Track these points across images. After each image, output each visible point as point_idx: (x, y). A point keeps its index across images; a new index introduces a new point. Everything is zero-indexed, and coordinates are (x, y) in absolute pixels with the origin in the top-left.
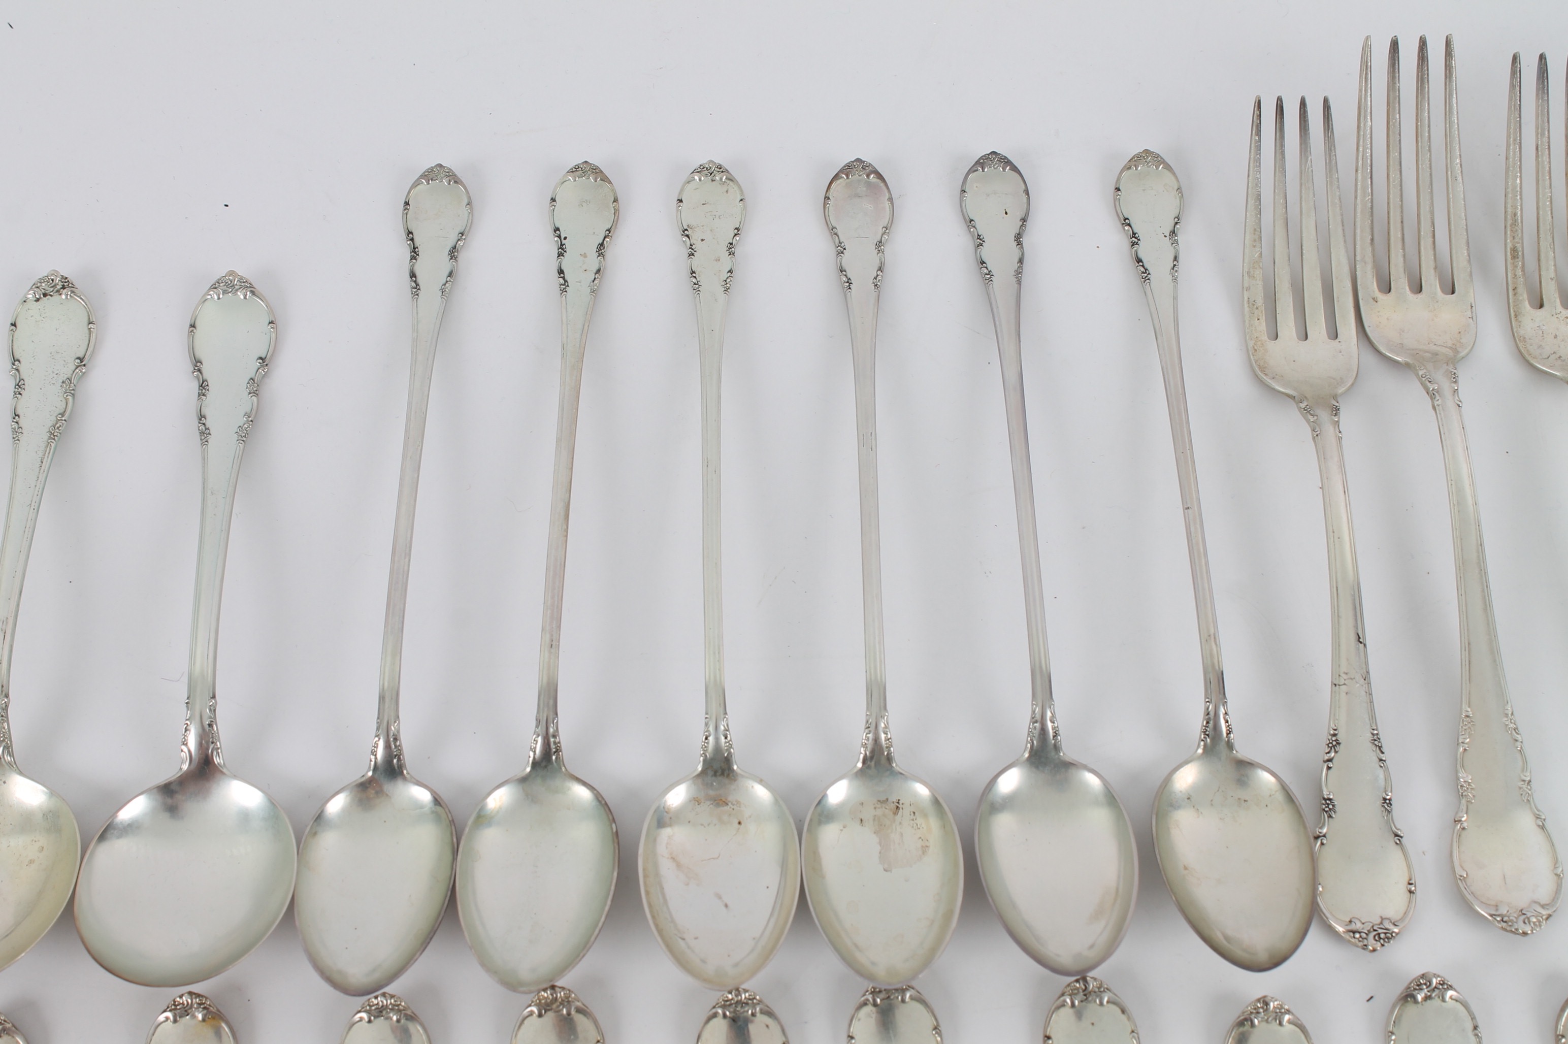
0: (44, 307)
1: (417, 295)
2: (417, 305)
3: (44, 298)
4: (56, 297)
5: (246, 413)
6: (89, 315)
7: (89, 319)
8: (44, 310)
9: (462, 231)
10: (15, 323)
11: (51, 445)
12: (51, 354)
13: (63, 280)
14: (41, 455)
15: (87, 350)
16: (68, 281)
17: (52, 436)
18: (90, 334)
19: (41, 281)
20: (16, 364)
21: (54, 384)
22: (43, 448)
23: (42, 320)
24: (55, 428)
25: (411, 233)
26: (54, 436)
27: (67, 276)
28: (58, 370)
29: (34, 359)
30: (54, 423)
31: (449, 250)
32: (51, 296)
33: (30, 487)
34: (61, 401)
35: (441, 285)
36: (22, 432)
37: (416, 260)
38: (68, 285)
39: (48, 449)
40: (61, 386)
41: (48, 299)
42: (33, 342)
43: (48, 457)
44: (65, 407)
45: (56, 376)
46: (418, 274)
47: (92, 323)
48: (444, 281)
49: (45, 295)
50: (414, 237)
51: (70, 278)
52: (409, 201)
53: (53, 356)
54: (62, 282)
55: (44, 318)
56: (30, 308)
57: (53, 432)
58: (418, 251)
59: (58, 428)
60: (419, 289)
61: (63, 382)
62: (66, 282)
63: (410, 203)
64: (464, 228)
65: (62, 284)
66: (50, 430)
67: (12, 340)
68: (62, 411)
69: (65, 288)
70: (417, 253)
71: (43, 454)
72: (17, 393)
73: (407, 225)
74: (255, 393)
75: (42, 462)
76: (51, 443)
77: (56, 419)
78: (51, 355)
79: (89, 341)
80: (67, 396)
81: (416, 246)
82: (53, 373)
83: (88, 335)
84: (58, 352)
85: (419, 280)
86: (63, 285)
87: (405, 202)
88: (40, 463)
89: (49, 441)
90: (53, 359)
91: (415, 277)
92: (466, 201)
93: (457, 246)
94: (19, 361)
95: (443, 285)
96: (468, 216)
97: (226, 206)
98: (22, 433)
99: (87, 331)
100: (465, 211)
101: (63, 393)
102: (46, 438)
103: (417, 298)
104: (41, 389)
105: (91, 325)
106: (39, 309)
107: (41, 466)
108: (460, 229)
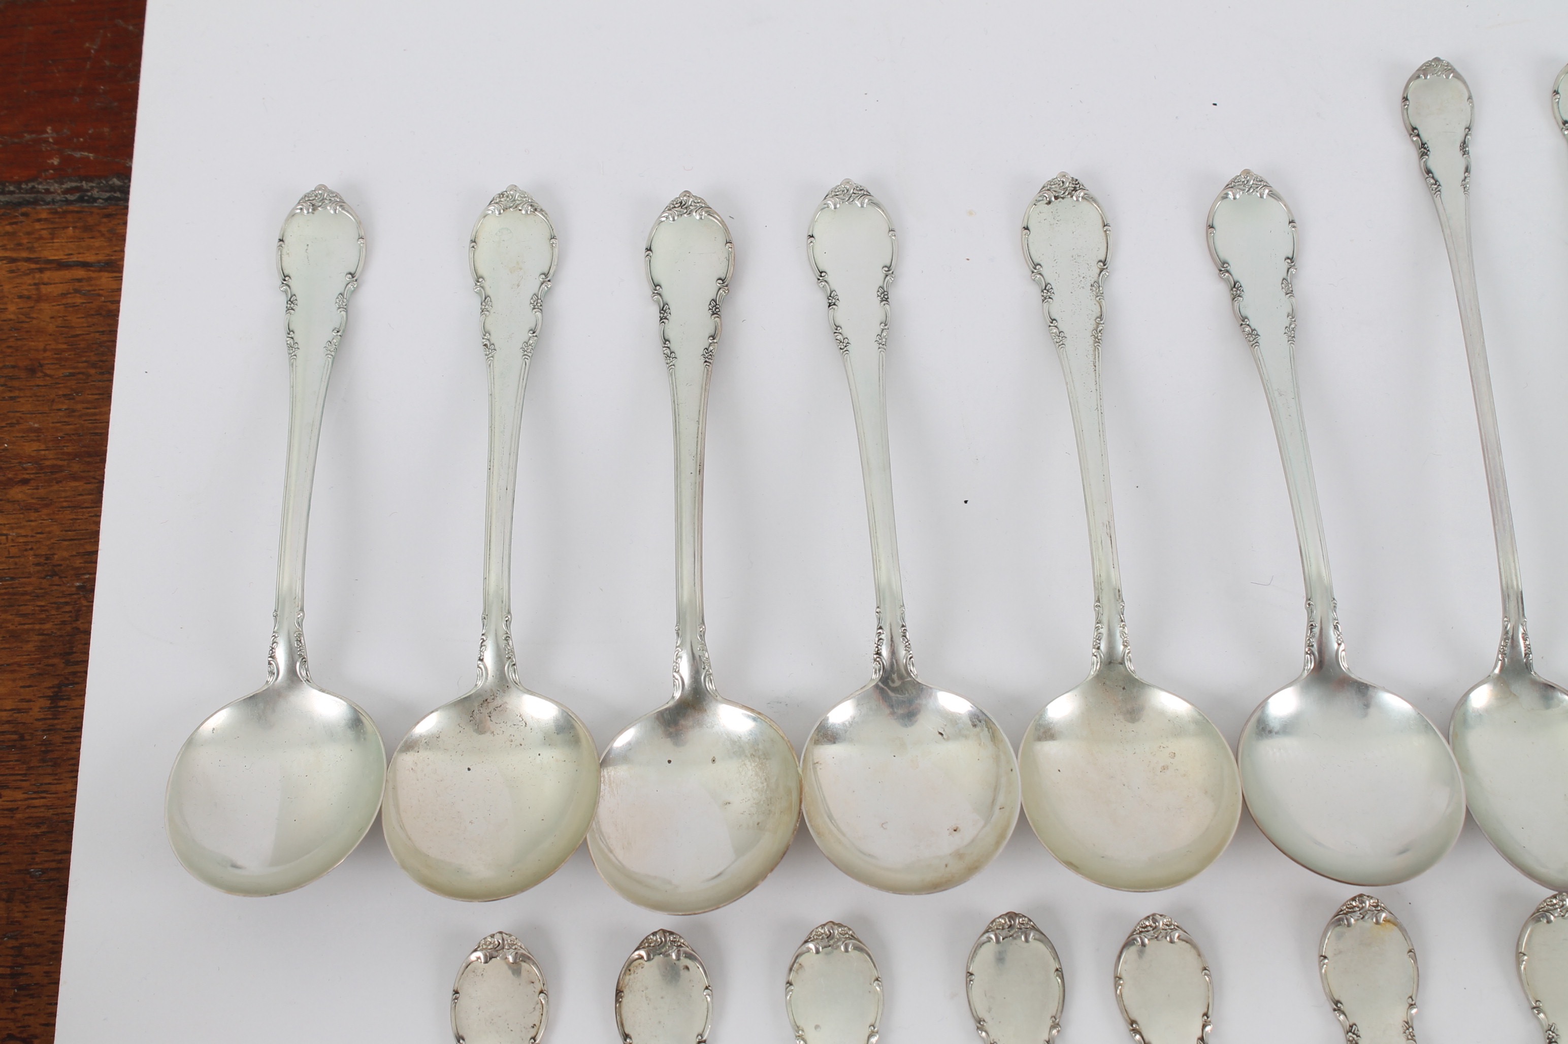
0: (1057, 210)
1: (1439, 191)
2: (1442, 201)
3: (1056, 201)
4: (1068, 200)
5: (1289, 314)
6: (1102, 218)
7: (1103, 221)
8: (1057, 213)
9: (1468, 126)
10: (1027, 226)
11: (1098, 348)
12: (1072, 257)
13: (1074, 182)
14: (1092, 358)
15: (1107, 252)
16: (1079, 183)
17: (1097, 340)
18: (1107, 237)
19: (1051, 183)
20: (1037, 268)
21: (1083, 287)
22: (1091, 352)
23: (1057, 224)
24: (1097, 331)
25: (1415, 129)
26: (1099, 339)
27: (1077, 178)
28: (1083, 273)
29: (1056, 263)
30: (1095, 326)
31: (1459, 145)
32: (1063, 198)
33: (1091, 391)
34: (1095, 304)
35: (1461, 181)
36: (1065, 336)
37: (1428, 155)
38: (1079, 187)
39: (1097, 353)
40: (1091, 290)
41: (1059, 202)
42: (1051, 245)
43: (1099, 361)
44: (1100, 310)
45: (1083, 279)
46: (1433, 169)
47: (1107, 225)
48: (1463, 177)
49: (1056, 198)
50: (1420, 133)
51: (1081, 181)
52: (1407, 96)
53: (1075, 259)
54: (1073, 184)
55: (1058, 221)
56: (1041, 211)
57: (1096, 336)
58: (1428, 147)
59: (1100, 332)
60: (1439, 185)
61: (1092, 286)
62: (1076, 184)
63: (1408, 98)
64: (1469, 122)
65: (1073, 186)
66: (1092, 333)
67: (1028, 244)
68: (1099, 314)
69: (1077, 190)
70: (1428, 149)
71: (1093, 358)
72: (1048, 297)
73: (1409, 120)
74: (1290, 293)
75: (1095, 366)
76: (1098, 347)
77: (1095, 323)
78: (1072, 259)
79: (1107, 244)
80: (1099, 299)
81: (1424, 142)
82: (1080, 276)
83: (1105, 238)
84: (1080, 256)
85: (1437, 176)
86: (1075, 188)
87: (1404, 98)
88: (1093, 367)
89: (1096, 345)
90: (1076, 262)
91: (1432, 173)
92: (1466, 96)
93: (1466, 140)
94: (1039, 264)
95: (1462, 181)
96: (1471, 111)
97: (1215, 104)
98: (1066, 338)
99: (1103, 234)
100: (1467, 106)
101: (1095, 296)
102: (1091, 342)
103: (1440, 195)
104: (1072, 293)
105: (1106, 228)
106: (1052, 212)
107: (1095, 370)
108: (1465, 124)
